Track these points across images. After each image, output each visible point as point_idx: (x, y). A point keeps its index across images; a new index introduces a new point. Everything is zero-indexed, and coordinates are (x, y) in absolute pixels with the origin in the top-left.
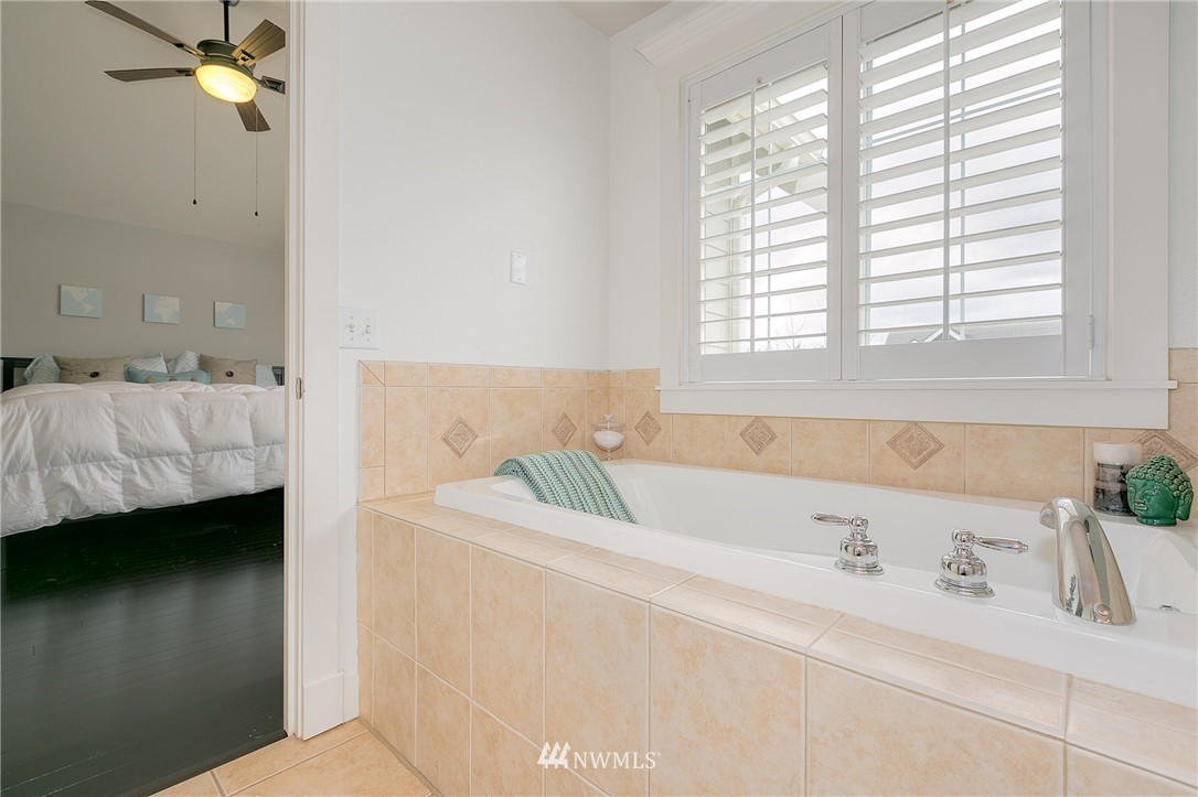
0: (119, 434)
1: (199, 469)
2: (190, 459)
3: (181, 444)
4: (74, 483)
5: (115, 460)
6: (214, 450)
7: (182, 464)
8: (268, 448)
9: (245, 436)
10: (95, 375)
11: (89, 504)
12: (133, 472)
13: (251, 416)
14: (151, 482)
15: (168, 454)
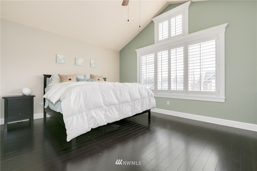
0: (103, 98)
1: (120, 109)
2: (118, 106)
3: (116, 101)
4: (95, 115)
5: (103, 107)
6: (123, 103)
7: (117, 108)
8: (133, 102)
9: (129, 98)
10: (70, 79)
11: (99, 123)
12: (107, 111)
13: (129, 92)
14: (111, 114)
15: (114, 105)
